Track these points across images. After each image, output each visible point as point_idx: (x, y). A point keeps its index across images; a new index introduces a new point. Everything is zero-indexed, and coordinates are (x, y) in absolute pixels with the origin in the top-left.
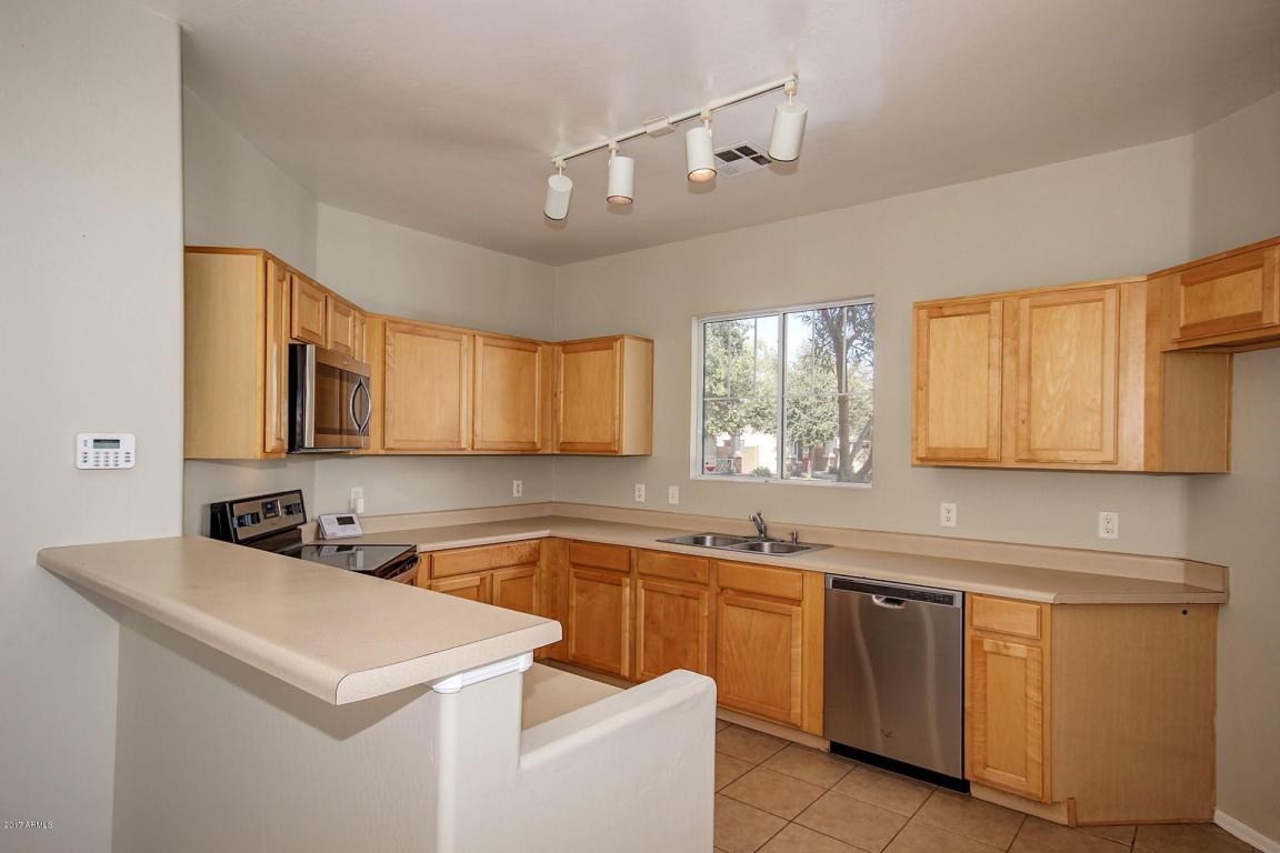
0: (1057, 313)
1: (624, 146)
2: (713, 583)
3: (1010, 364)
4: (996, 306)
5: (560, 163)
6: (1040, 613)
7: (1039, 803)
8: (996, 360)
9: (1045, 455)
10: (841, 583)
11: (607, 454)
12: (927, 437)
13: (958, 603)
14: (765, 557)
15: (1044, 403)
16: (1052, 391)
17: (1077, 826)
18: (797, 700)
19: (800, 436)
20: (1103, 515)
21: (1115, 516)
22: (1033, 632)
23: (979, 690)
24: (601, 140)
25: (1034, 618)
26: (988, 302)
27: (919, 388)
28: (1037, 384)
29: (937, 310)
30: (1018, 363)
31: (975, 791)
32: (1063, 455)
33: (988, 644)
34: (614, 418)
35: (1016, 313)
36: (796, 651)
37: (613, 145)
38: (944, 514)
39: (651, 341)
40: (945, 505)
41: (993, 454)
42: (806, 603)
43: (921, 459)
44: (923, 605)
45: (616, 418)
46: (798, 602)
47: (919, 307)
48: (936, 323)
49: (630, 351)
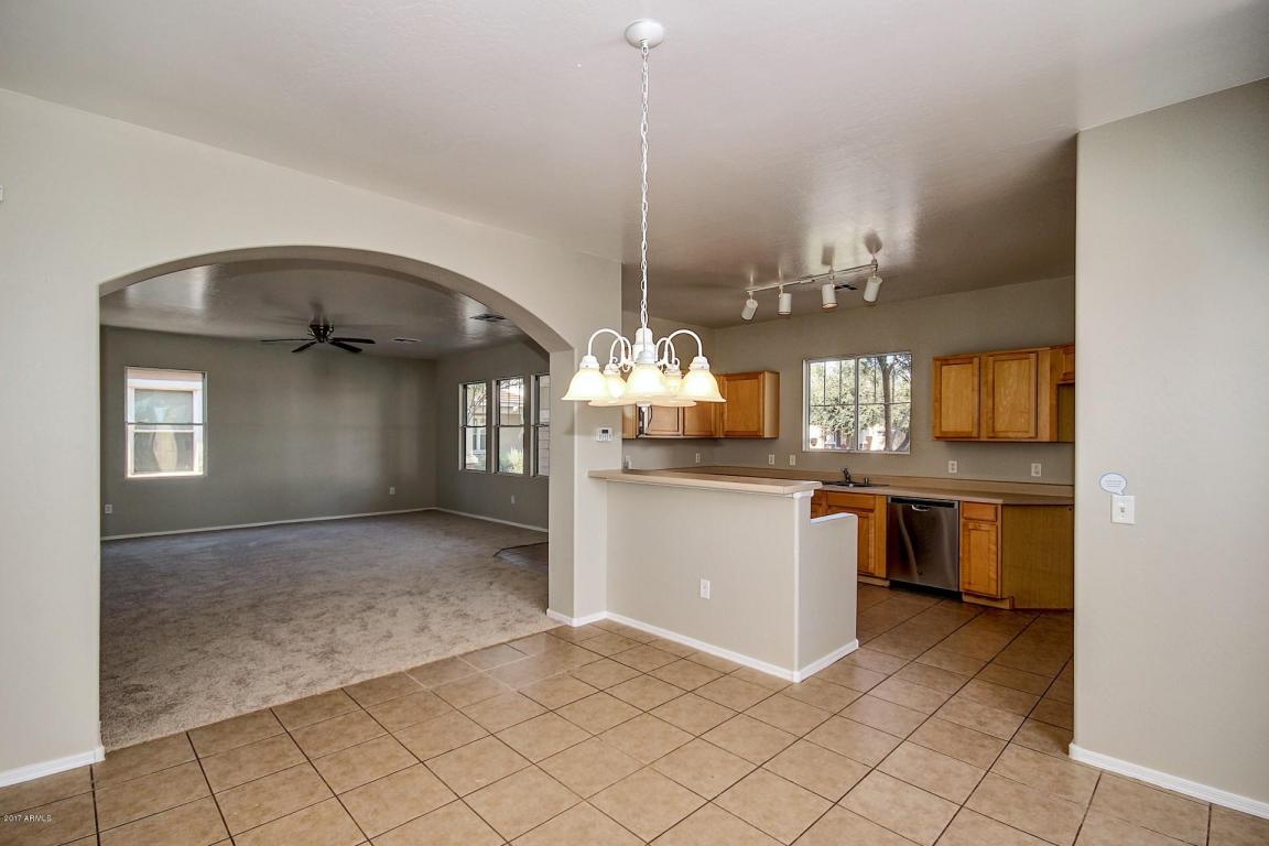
0: (1006, 364)
1: (787, 289)
2: (824, 503)
3: (984, 389)
4: (976, 360)
5: (751, 293)
6: (996, 509)
7: (995, 600)
8: (976, 388)
9: (1001, 435)
10: (896, 500)
11: (756, 437)
12: (941, 426)
13: (956, 506)
14: (851, 488)
15: (1001, 409)
16: (1005, 403)
17: (1014, 610)
18: (872, 561)
19: (839, 427)
20: (1033, 465)
21: (1040, 466)
22: (992, 517)
23: (967, 548)
24: (773, 285)
25: (993, 511)
26: (972, 358)
27: (936, 401)
28: (997, 400)
29: (945, 361)
30: (987, 389)
31: (966, 599)
32: (1010, 435)
33: (971, 526)
34: (759, 417)
35: (987, 363)
36: (872, 536)
37: (781, 287)
38: (950, 466)
39: (778, 373)
40: (951, 462)
41: (975, 434)
42: (876, 511)
43: (937, 438)
44: (942, 509)
45: (760, 417)
46: (872, 511)
47: (936, 359)
48: (944, 368)
49: (768, 378)
